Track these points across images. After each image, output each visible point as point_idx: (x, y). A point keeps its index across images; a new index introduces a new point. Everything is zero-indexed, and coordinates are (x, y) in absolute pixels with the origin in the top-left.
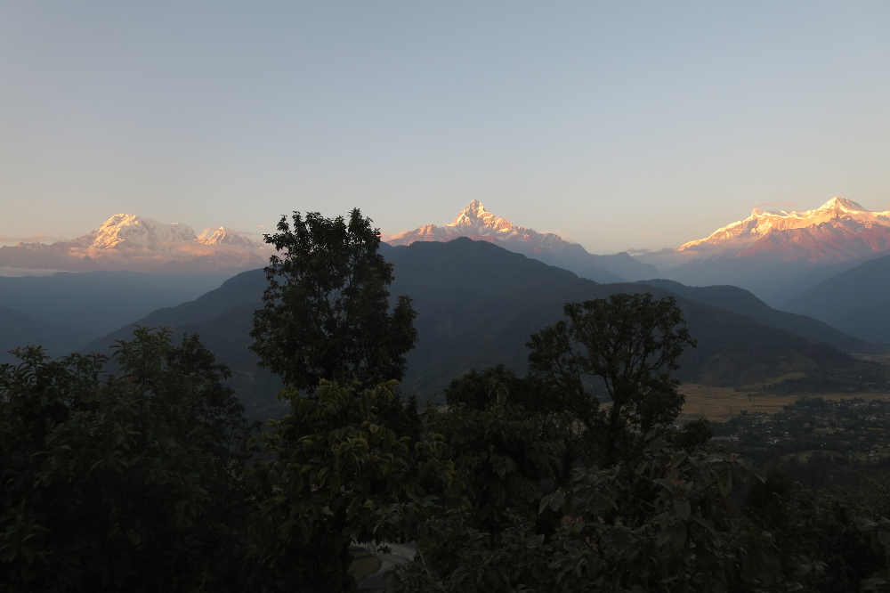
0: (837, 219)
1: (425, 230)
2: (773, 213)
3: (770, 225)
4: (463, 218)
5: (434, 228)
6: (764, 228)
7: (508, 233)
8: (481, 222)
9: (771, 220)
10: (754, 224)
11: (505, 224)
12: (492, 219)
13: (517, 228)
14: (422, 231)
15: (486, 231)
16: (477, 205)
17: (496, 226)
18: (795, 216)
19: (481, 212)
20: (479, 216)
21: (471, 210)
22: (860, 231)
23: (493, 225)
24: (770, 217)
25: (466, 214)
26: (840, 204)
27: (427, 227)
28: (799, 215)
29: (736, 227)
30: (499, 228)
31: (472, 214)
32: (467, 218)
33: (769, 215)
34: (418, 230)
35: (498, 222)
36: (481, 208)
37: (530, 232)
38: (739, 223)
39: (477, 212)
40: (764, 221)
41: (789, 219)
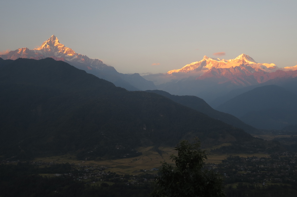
0: (243, 65)
1: (22, 51)
2: (213, 59)
3: (212, 65)
4: (46, 46)
5: (27, 50)
6: (209, 66)
7: (71, 57)
8: (56, 49)
9: (212, 63)
10: (204, 63)
11: (71, 51)
12: (63, 48)
13: (77, 54)
14: (20, 51)
15: (59, 54)
16: (54, 38)
17: (65, 52)
18: (223, 61)
19: (57, 43)
20: (55, 45)
21: (50, 41)
22: (252, 72)
23: (64, 51)
24: (212, 61)
25: (47, 43)
26: (244, 57)
27: (23, 49)
28: (226, 62)
29: (195, 64)
30: (67, 53)
31: (51, 44)
32: (48, 46)
33: (211, 60)
34: (17, 50)
35: (66, 50)
36: (57, 41)
37: (85, 57)
38: (197, 62)
39: (54, 42)
40: (209, 62)
41: (221, 63)
